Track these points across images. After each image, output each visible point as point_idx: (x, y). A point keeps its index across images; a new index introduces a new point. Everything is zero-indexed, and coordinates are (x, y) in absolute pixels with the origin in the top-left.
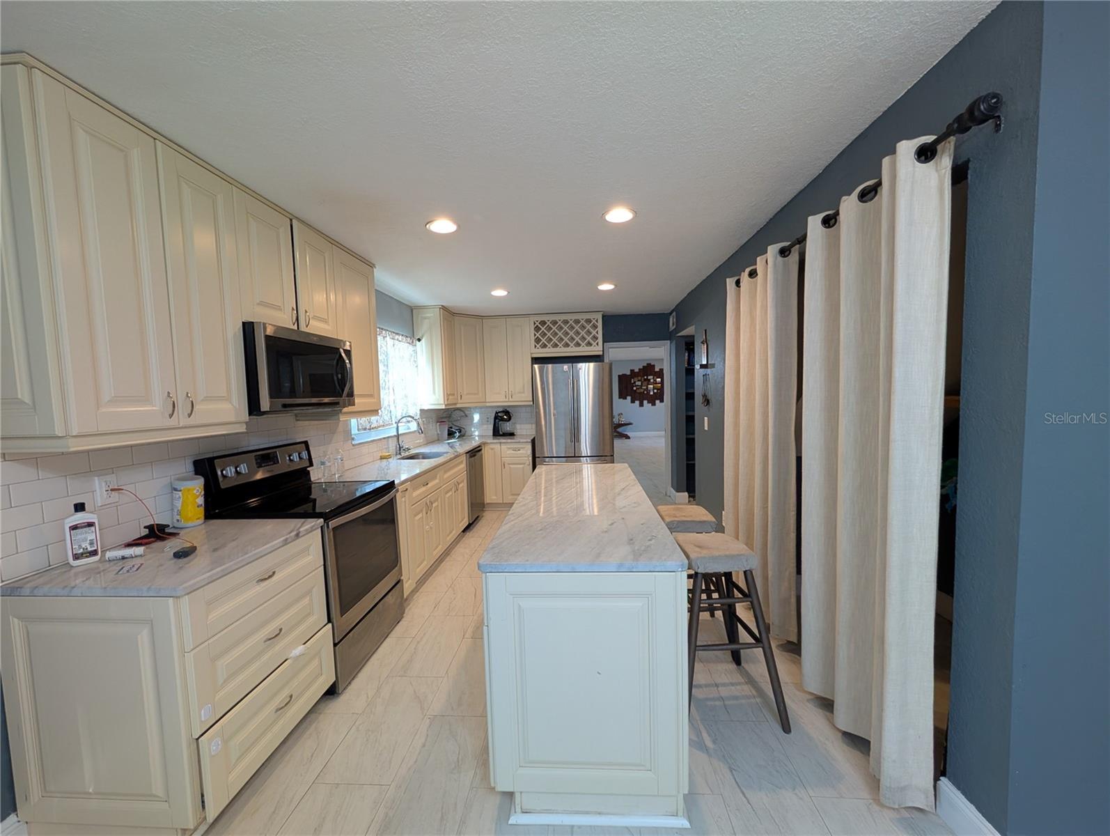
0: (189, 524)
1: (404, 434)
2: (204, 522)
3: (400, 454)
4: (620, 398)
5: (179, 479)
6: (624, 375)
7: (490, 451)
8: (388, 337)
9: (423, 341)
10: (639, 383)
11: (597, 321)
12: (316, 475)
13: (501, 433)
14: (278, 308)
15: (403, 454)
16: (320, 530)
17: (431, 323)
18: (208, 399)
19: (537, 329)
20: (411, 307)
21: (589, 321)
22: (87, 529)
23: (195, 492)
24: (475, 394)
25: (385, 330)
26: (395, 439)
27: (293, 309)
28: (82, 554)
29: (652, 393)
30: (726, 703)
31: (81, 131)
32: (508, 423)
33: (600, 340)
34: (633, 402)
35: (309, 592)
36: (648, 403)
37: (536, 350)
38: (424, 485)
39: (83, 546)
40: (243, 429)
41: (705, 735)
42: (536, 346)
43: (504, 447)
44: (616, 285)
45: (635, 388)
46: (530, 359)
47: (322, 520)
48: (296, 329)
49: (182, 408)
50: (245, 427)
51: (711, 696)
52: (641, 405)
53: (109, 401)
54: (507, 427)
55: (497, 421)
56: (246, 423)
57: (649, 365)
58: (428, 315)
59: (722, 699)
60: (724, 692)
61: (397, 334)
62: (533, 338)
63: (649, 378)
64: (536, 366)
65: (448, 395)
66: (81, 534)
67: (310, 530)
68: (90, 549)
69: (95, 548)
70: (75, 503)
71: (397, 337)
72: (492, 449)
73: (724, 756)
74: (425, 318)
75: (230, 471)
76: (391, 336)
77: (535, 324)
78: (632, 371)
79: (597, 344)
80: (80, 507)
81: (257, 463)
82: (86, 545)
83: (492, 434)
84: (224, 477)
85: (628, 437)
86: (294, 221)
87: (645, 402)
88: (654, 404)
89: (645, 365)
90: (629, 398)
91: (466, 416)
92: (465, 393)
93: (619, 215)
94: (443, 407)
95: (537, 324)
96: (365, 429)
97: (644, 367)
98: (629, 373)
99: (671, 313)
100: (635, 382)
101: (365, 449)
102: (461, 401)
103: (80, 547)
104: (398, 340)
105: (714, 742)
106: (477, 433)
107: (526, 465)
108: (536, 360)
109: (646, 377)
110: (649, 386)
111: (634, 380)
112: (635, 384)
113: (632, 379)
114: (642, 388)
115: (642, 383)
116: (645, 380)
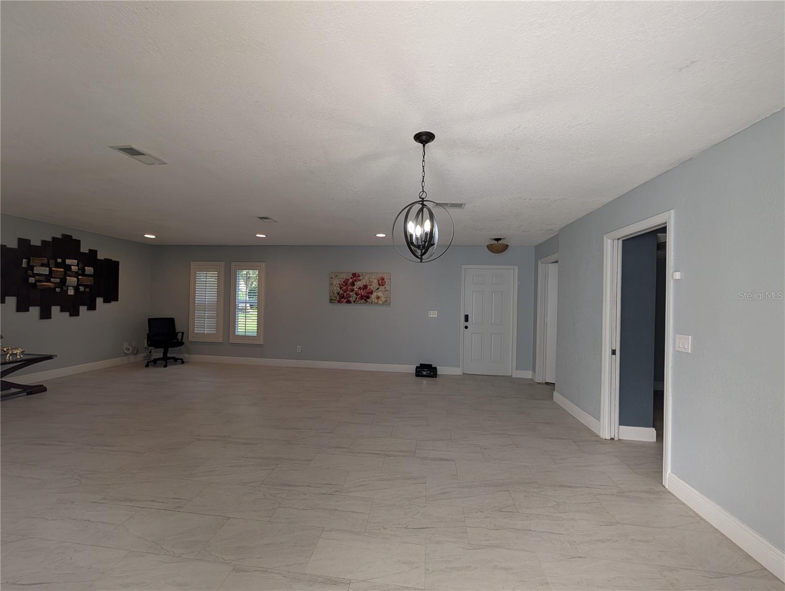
10: (45, 271)
29: (71, 292)
34: (22, 307)
36: (62, 310)
45: (32, 280)
52: (46, 315)
57: (67, 238)
63: (68, 262)
78: (23, 242)
87: (55, 310)
88: (75, 313)
89: (59, 236)
90: (11, 301)
97: (54, 239)
98: (13, 245)
100: (31, 268)
109: (59, 260)
110: (68, 278)
111: (28, 263)
112: (33, 271)
113: (24, 260)
114: (49, 281)
115: (51, 271)
116: (57, 265)
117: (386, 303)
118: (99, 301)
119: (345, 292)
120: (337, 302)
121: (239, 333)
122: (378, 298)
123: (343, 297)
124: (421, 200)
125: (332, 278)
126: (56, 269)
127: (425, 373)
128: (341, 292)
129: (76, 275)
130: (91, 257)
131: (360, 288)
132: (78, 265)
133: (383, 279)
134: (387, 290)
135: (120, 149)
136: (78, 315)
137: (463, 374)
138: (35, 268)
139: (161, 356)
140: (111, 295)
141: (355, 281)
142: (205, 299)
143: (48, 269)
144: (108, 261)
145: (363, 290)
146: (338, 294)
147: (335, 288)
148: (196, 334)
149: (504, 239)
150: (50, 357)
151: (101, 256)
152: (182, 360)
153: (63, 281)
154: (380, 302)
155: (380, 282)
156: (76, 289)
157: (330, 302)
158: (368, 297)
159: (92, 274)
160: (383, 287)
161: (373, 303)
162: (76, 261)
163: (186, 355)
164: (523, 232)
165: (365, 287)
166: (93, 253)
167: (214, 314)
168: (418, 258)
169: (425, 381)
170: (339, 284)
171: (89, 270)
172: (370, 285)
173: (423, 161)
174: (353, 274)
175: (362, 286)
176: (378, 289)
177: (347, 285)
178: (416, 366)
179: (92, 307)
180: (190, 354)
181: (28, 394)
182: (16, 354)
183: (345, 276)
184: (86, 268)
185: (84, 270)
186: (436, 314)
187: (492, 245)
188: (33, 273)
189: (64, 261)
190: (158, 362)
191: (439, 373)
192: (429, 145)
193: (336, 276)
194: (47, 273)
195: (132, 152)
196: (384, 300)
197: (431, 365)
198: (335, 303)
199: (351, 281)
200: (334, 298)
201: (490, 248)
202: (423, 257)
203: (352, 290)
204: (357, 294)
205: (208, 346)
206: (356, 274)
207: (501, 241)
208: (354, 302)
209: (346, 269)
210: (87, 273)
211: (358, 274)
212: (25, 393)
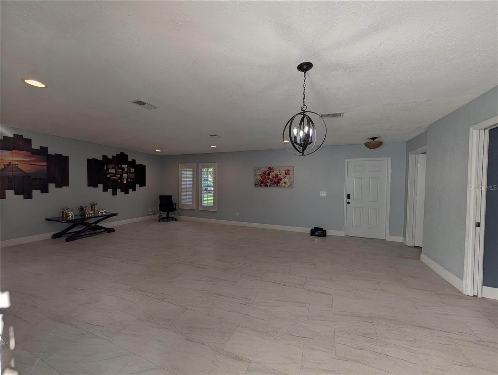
4: (88, 185)
6: (95, 160)
10: (113, 171)
29: (125, 182)
34: (105, 190)
36: (121, 191)
52: (115, 193)
57: (122, 154)
63: (123, 166)
78: (105, 157)
87: (119, 190)
88: (127, 193)
89: (119, 153)
90: (101, 186)
97: (117, 155)
98: (100, 158)
100: (108, 170)
109: (120, 166)
110: (123, 174)
111: (107, 167)
112: (109, 171)
113: (105, 166)
114: (115, 176)
115: (116, 171)
116: (119, 168)
117: (291, 186)
118: (137, 186)
119: (264, 179)
120: (259, 186)
121: (204, 204)
122: (285, 183)
123: (262, 183)
124: (303, 111)
125: (256, 171)
126: (118, 170)
127: (317, 234)
128: (262, 179)
129: (127, 173)
130: (132, 164)
131: (273, 177)
132: (127, 168)
133: (288, 171)
134: (291, 178)
135: (135, 102)
136: (128, 193)
137: (346, 236)
138: (110, 170)
139: (165, 216)
140: (143, 184)
141: (271, 172)
142: (186, 185)
143: (115, 170)
144: (140, 165)
145: (276, 178)
146: (260, 181)
147: (258, 177)
148: (182, 204)
149: (379, 138)
150: (116, 215)
151: (137, 163)
152: (176, 218)
153: (121, 176)
154: (287, 186)
155: (286, 172)
156: (127, 180)
157: (255, 186)
158: (279, 183)
159: (134, 172)
160: (289, 176)
161: (282, 186)
162: (127, 166)
163: (178, 216)
164: (395, 131)
165: (277, 176)
166: (134, 161)
167: (191, 193)
168: (301, 152)
169: (317, 239)
170: (260, 174)
171: (132, 170)
172: (280, 175)
173: (304, 84)
174: (269, 168)
175: (274, 175)
176: (285, 177)
177: (265, 175)
178: (311, 229)
179: (134, 189)
180: (179, 215)
181: (108, 232)
182: (102, 212)
183: (264, 169)
184: (131, 169)
185: (130, 170)
186: (326, 194)
187: (368, 143)
188: (109, 173)
189: (121, 166)
190: (164, 219)
191: (328, 233)
192: (310, 72)
193: (259, 170)
194: (115, 172)
195: (140, 103)
196: (289, 184)
197: (322, 228)
198: (258, 186)
199: (267, 172)
200: (257, 183)
201: (367, 145)
202: (304, 152)
203: (269, 178)
204: (272, 181)
205: (189, 211)
206: (271, 167)
207: (377, 139)
208: (270, 186)
209: (265, 164)
210: (131, 172)
211: (272, 168)
212: (106, 232)
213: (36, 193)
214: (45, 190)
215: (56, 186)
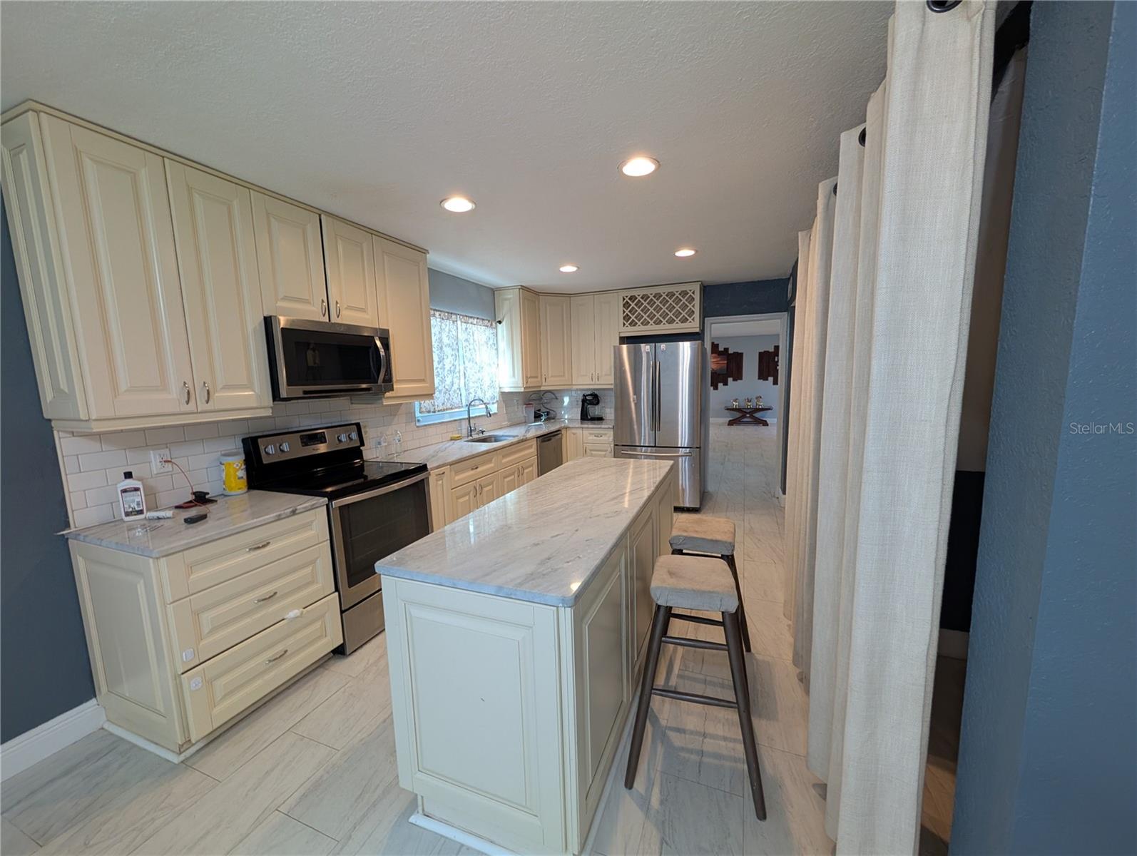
0: (233, 493)
1: (476, 417)
2: (247, 492)
3: (471, 436)
4: (759, 378)
5: (225, 455)
6: (767, 353)
7: (572, 435)
8: (459, 322)
9: (504, 323)
11: (693, 293)
12: (370, 453)
13: (589, 417)
14: (306, 302)
15: (475, 436)
16: (325, 507)
17: (511, 306)
18: (227, 387)
19: (626, 305)
20: (492, 289)
21: (684, 293)
22: (134, 493)
23: (235, 466)
24: (561, 376)
25: (455, 314)
26: (467, 421)
27: (323, 301)
28: (131, 512)
30: (706, 760)
31: (88, 160)
32: (597, 407)
33: (697, 315)
35: (313, 562)
37: (625, 329)
38: (472, 469)
39: (132, 506)
40: (269, 413)
41: (656, 790)
42: (624, 324)
43: (586, 432)
44: (696, 251)
46: (618, 338)
47: (326, 499)
48: (328, 321)
49: (200, 395)
50: (271, 412)
51: (691, 746)
53: (125, 391)
54: (594, 411)
55: (586, 404)
56: (271, 408)
58: (509, 296)
59: (702, 753)
60: (709, 746)
61: (471, 317)
62: (622, 316)
64: (625, 347)
65: (526, 378)
66: (130, 496)
67: (310, 508)
68: (137, 509)
69: (141, 508)
70: (124, 471)
71: (471, 320)
72: (574, 434)
73: (663, 822)
74: (506, 299)
75: (271, 449)
76: (463, 320)
77: (624, 299)
78: (776, 347)
79: (693, 319)
80: (128, 475)
81: (302, 443)
82: (134, 505)
83: (580, 418)
84: (267, 453)
85: (765, 424)
86: (322, 216)
90: (770, 379)
91: (557, 398)
92: (550, 375)
93: (639, 167)
94: (522, 390)
95: (627, 299)
96: (429, 412)
98: (771, 350)
99: (789, 279)
100: (778, 361)
101: (431, 431)
102: (546, 384)
103: (130, 507)
104: (472, 323)
105: (662, 803)
106: (566, 417)
107: (608, 452)
108: (624, 340)
113: (776, 357)
150: (769, 409)
212: (760, 424)
213: (720, 385)
214: (726, 384)
215: (734, 380)
